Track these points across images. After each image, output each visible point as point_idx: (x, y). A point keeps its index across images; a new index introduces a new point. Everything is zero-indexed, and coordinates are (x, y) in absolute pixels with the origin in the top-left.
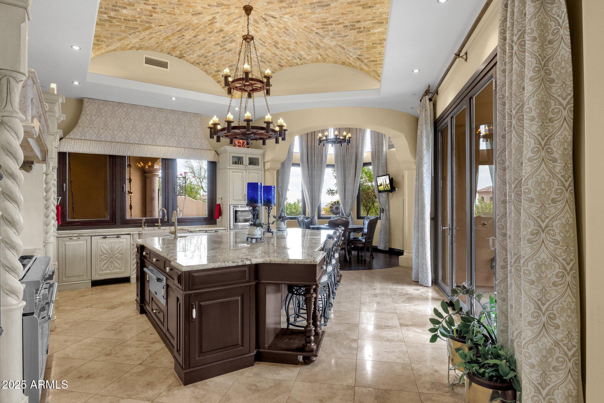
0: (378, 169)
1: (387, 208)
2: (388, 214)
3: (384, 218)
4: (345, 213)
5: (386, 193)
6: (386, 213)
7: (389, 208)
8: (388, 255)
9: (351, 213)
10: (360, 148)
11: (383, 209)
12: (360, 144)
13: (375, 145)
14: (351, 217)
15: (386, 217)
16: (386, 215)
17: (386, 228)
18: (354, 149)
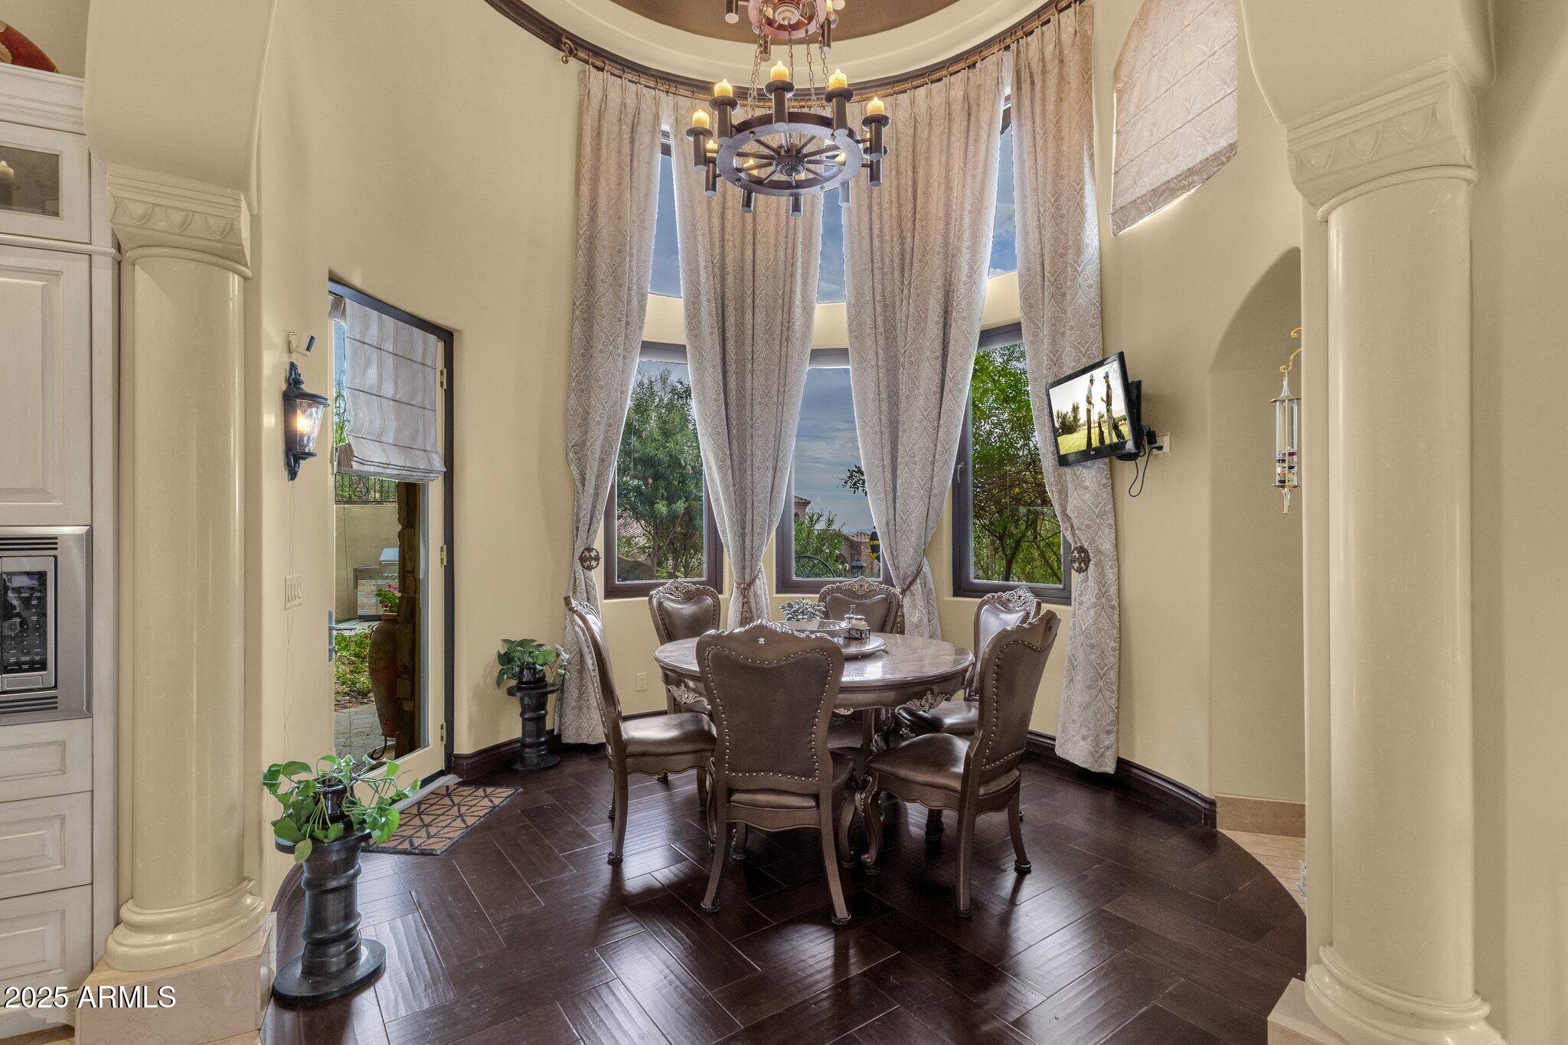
0: (1054, 343)
1: (1107, 546)
2: (1111, 575)
3: (1090, 598)
4: (896, 568)
5: (1101, 464)
6: (1102, 574)
7: (1117, 545)
8: (1109, 800)
9: (926, 569)
10: (965, 255)
11: (1081, 550)
12: (967, 235)
13: (1040, 227)
14: (925, 584)
15: (1102, 594)
16: (1101, 582)
17: (1102, 655)
18: (937, 261)
